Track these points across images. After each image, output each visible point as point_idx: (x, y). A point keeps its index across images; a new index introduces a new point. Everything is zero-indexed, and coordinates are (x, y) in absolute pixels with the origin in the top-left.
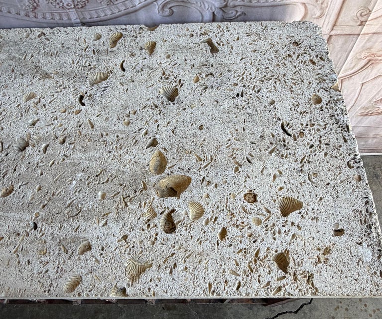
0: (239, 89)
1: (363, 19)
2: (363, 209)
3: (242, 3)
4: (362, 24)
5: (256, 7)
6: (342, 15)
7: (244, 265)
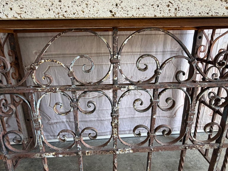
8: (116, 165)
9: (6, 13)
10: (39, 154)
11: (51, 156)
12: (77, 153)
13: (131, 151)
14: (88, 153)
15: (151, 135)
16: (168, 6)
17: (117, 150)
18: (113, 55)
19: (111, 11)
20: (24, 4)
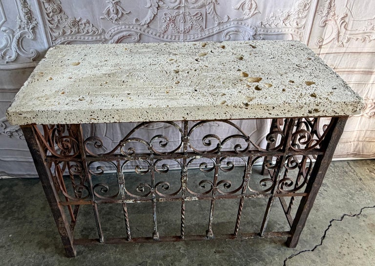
0: (272, 56)
1: (320, 44)
2: (343, 83)
3: (263, 33)
4: (320, 47)
5: (270, 35)
6: (310, 41)
7: (297, 97)
8: (184, 209)
9: (109, 120)
10: (121, 201)
11: (131, 202)
12: (152, 200)
13: (197, 199)
14: (161, 200)
15: (214, 188)
16: (225, 113)
17: (185, 198)
18: (184, 136)
19: (183, 117)
20: (123, 115)
